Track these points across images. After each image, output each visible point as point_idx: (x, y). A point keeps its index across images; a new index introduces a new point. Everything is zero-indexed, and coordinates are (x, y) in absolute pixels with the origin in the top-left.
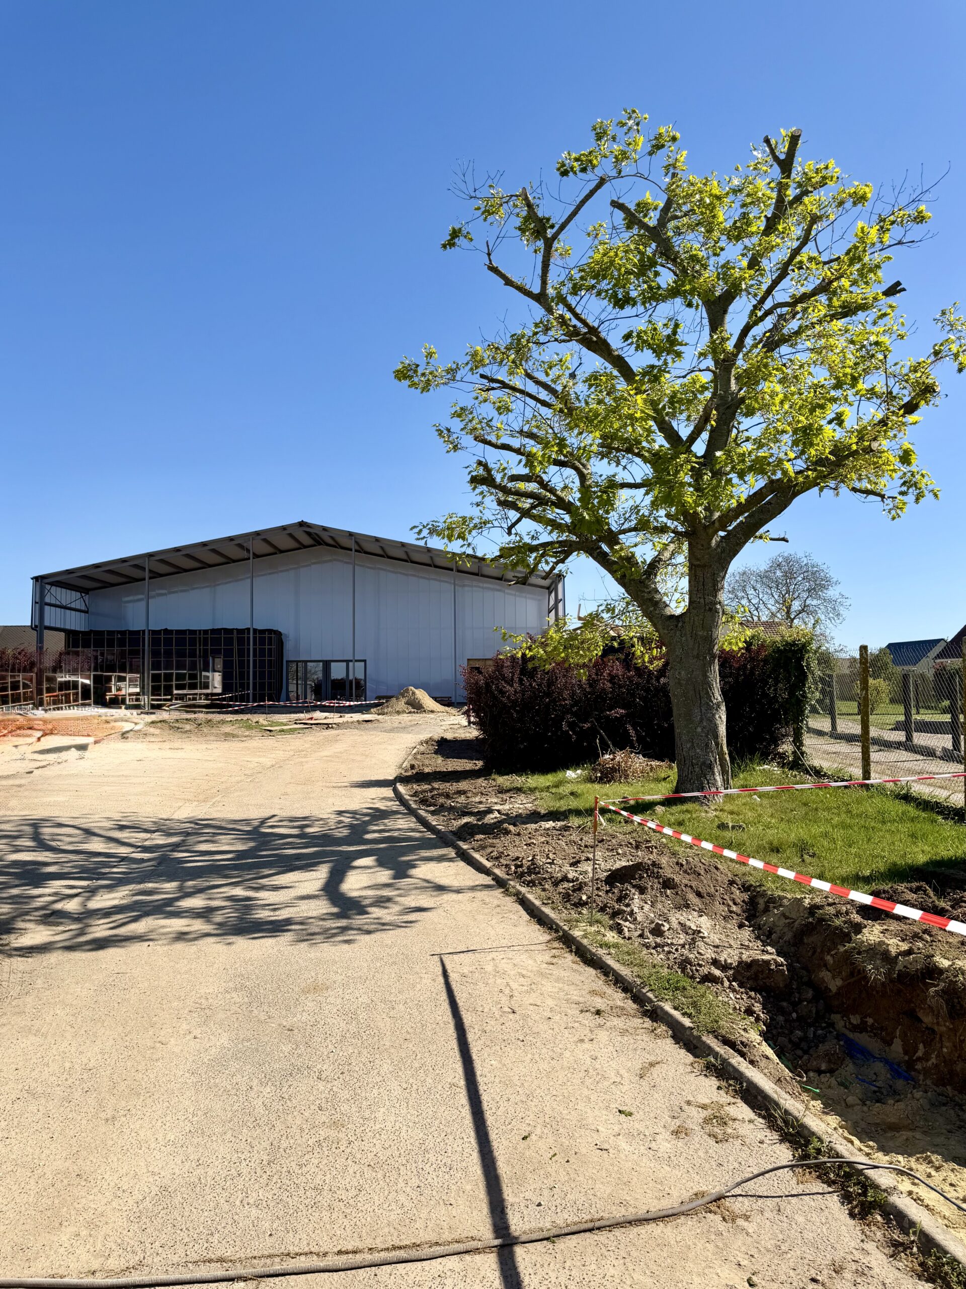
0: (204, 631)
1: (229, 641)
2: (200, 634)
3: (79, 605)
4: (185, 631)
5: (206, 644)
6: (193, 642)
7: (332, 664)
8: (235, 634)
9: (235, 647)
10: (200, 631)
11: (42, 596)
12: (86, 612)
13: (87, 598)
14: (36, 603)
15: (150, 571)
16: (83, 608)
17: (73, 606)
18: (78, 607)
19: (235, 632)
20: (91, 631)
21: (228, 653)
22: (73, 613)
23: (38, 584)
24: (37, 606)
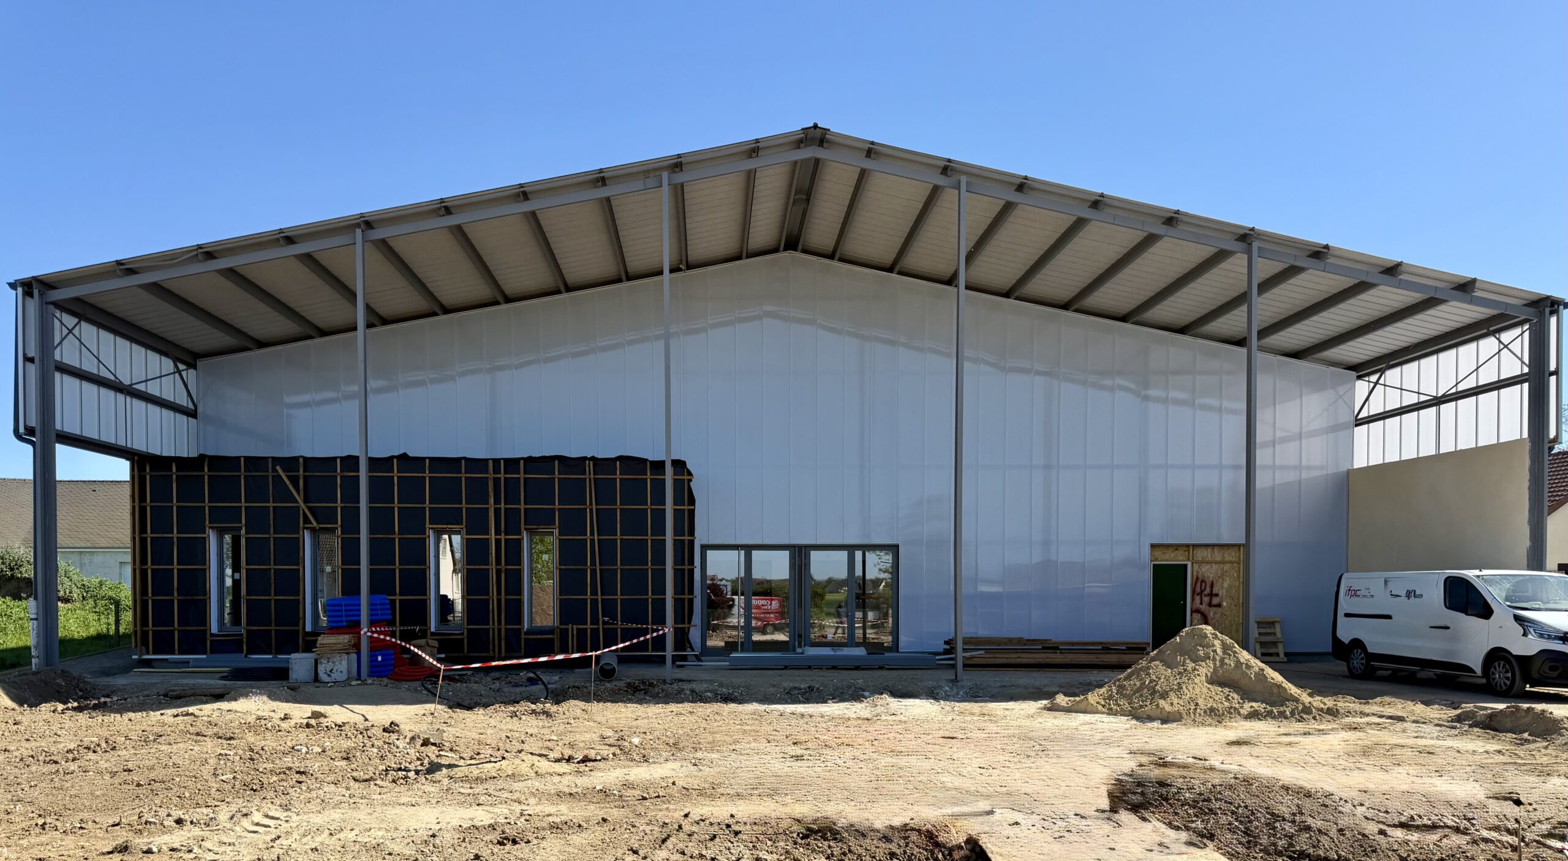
0: (508, 461)
1: (574, 492)
2: (496, 470)
3: (169, 389)
4: (459, 460)
5: (513, 497)
6: (478, 492)
7: (814, 555)
8: (589, 475)
9: (591, 507)
10: (496, 461)
11: (46, 342)
12: (192, 414)
13: (191, 375)
14: (29, 360)
15: (368, 308)
16: (183, 401)
17: (153, 389)
18: (168, 396)
19: (590, 466)
20: (202, 457)
21: (572, 523)
22: (155, 410)
23: (33, 304)
24: (32, 368)
